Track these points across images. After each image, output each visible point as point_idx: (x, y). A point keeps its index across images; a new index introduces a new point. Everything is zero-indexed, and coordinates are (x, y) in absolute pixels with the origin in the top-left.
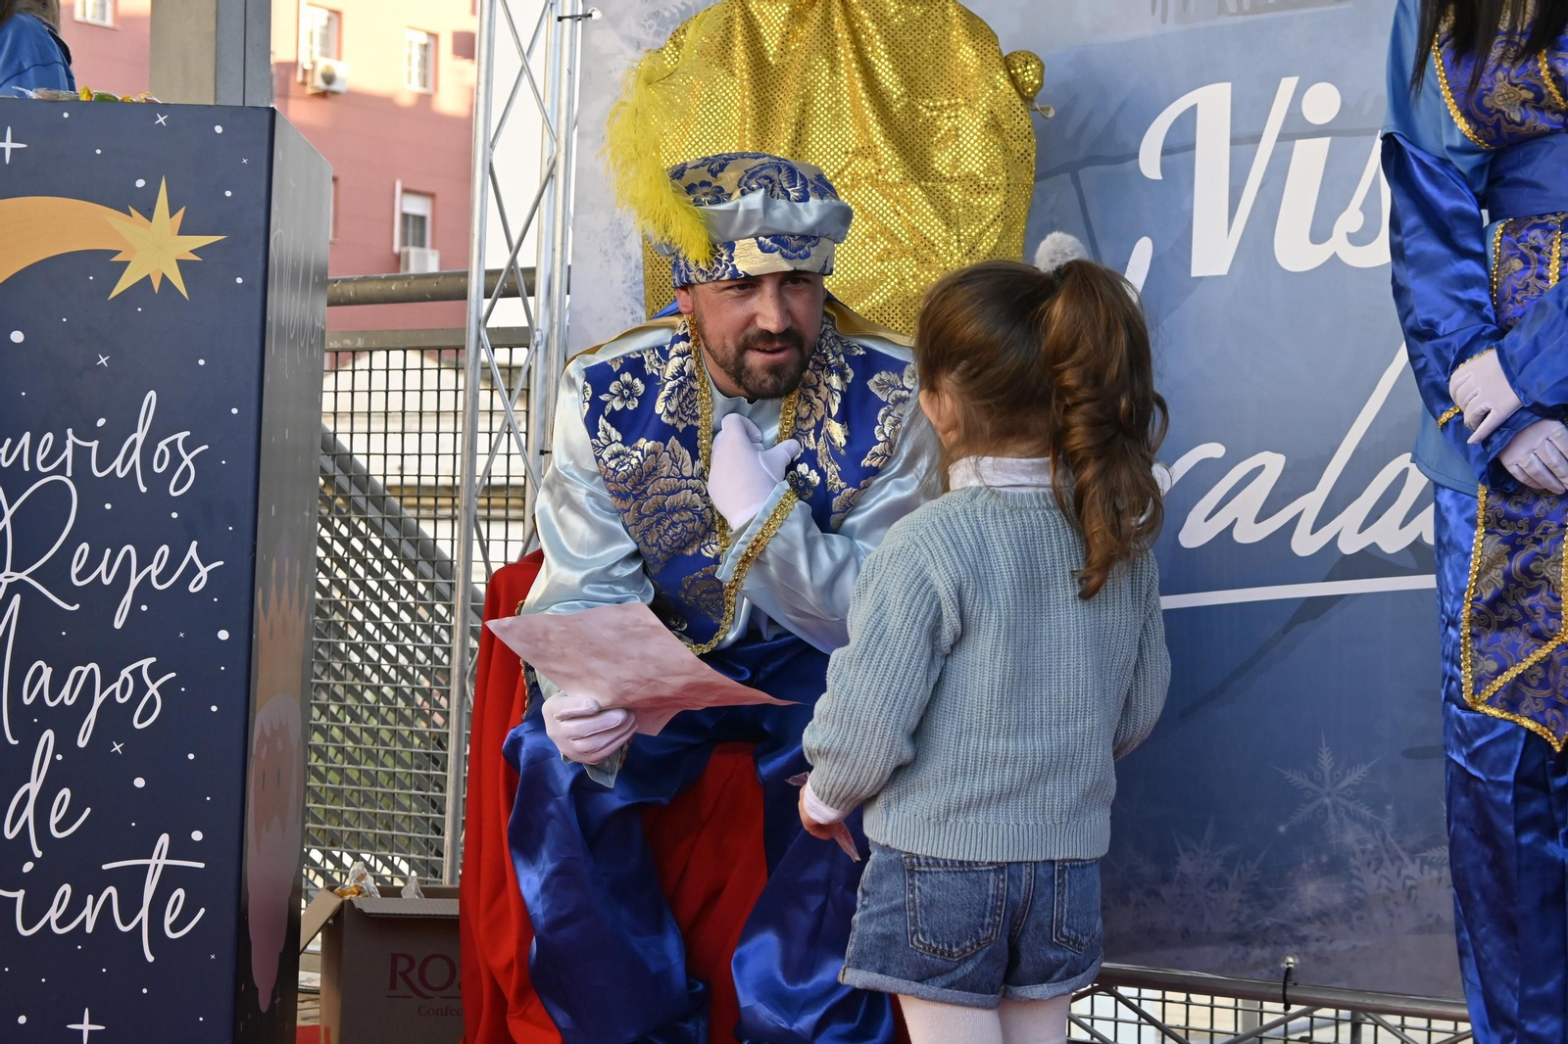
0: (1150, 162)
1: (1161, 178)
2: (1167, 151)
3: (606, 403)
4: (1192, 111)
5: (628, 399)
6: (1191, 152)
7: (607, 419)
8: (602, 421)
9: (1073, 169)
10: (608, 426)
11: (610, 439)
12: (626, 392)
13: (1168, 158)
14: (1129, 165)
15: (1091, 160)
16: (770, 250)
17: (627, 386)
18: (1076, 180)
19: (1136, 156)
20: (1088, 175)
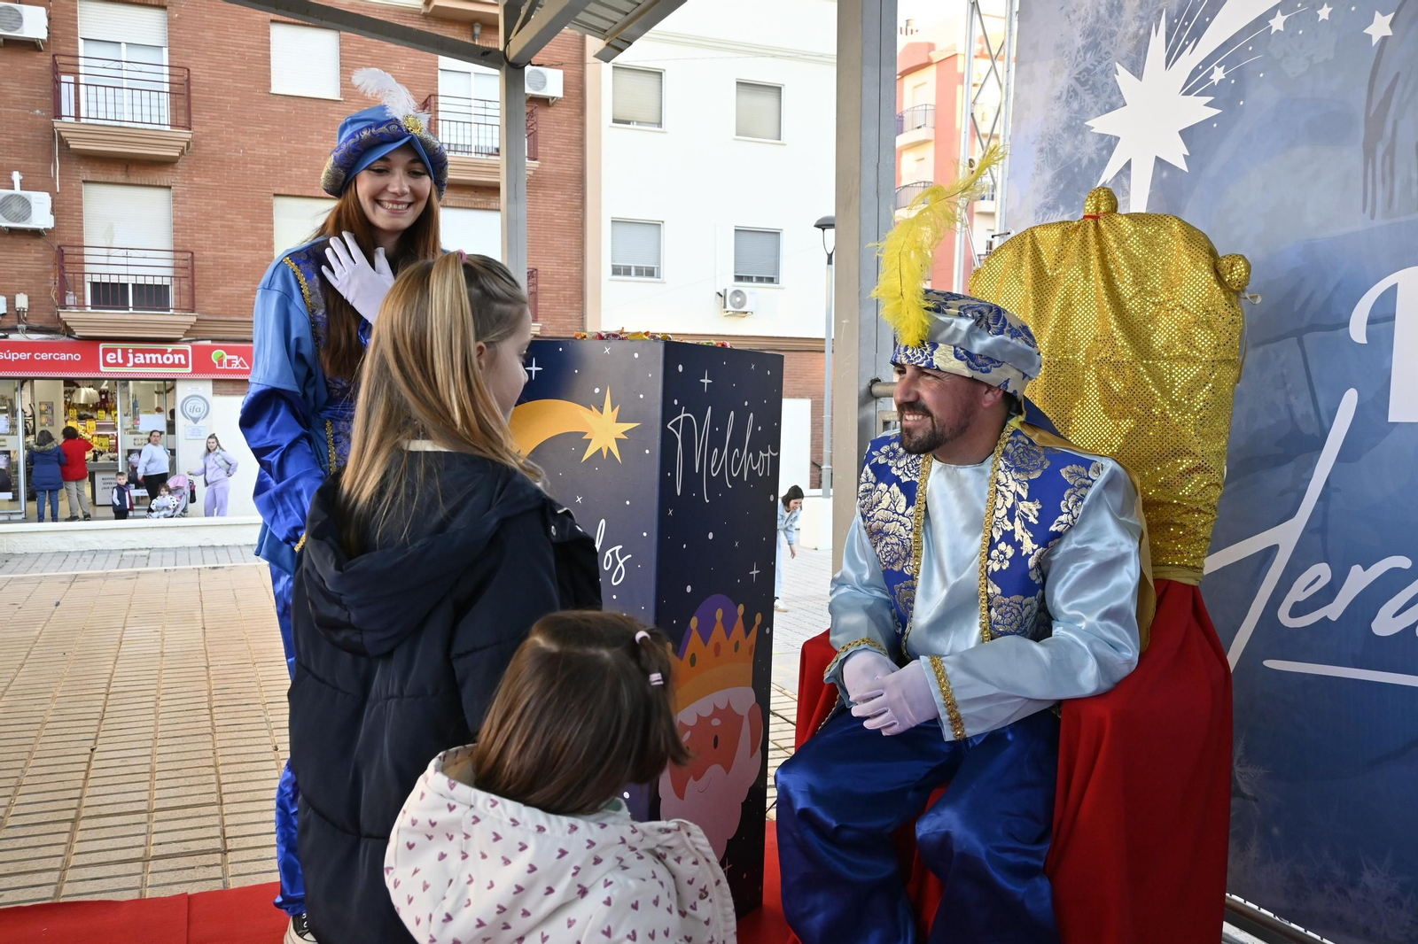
0: (1358, 330)
1: (1366, 342)
2: (1371, 321)
3: (875, 456)
4: (1393, 289)
5: (891, 459)
6: (1391, 322)
7: (871, 467)
8: (867, 467)
9: (1299, 334)
10: (869, 471)
11: (867, 480)
12: (891, 454)
13: (1373, 327)
14: (1341, 332)
15: (1313, 327)
16: (961, 358)
17: (893, 450)
18: (1301, 343)
19: (1347, 324)
20: (1309, 338)
